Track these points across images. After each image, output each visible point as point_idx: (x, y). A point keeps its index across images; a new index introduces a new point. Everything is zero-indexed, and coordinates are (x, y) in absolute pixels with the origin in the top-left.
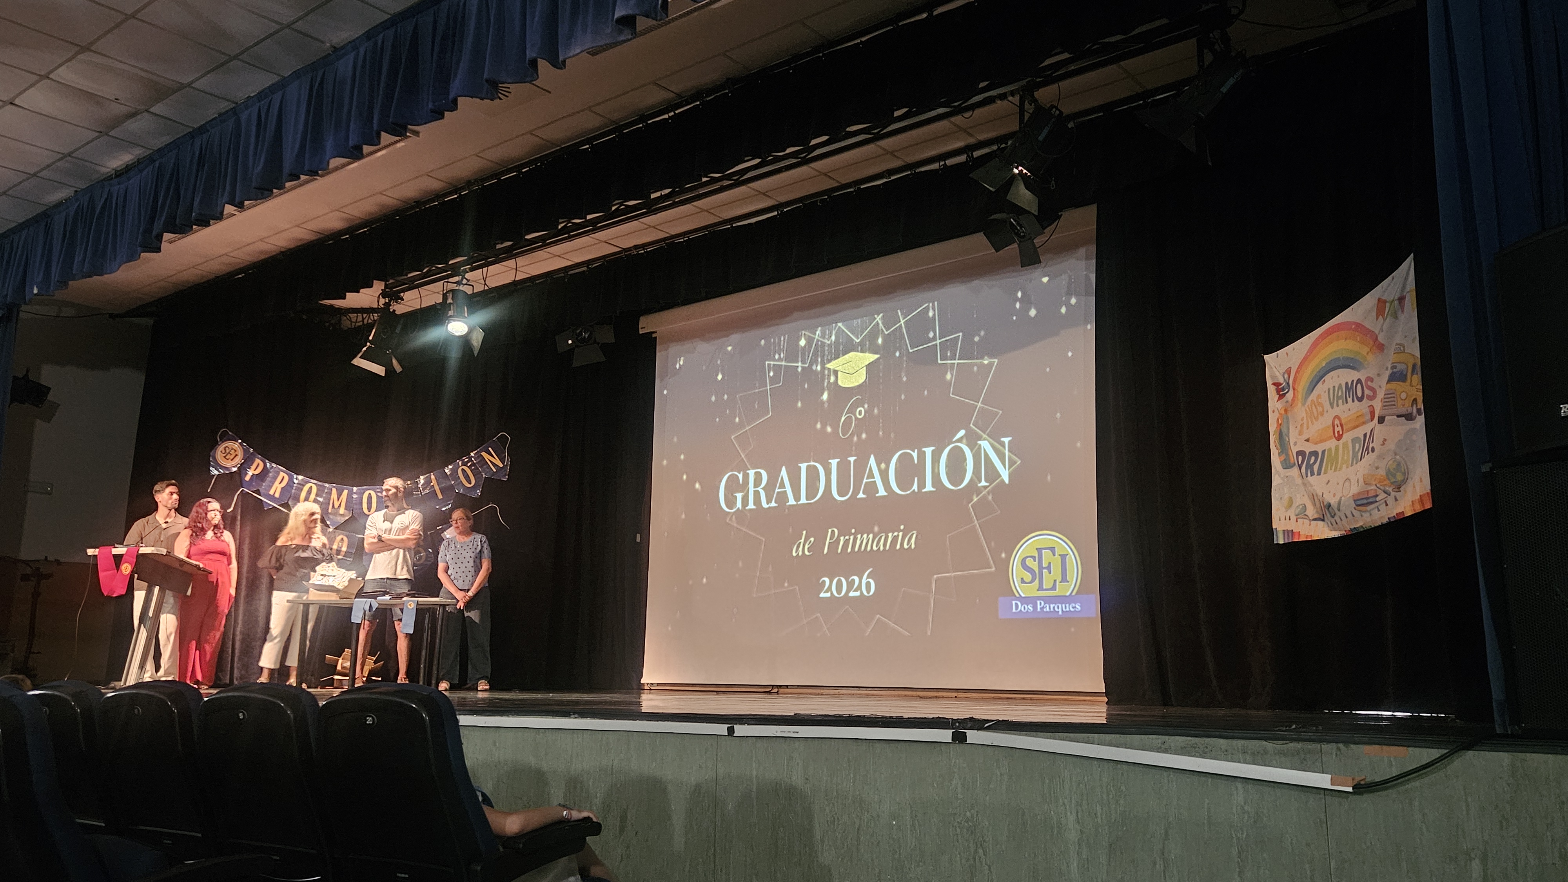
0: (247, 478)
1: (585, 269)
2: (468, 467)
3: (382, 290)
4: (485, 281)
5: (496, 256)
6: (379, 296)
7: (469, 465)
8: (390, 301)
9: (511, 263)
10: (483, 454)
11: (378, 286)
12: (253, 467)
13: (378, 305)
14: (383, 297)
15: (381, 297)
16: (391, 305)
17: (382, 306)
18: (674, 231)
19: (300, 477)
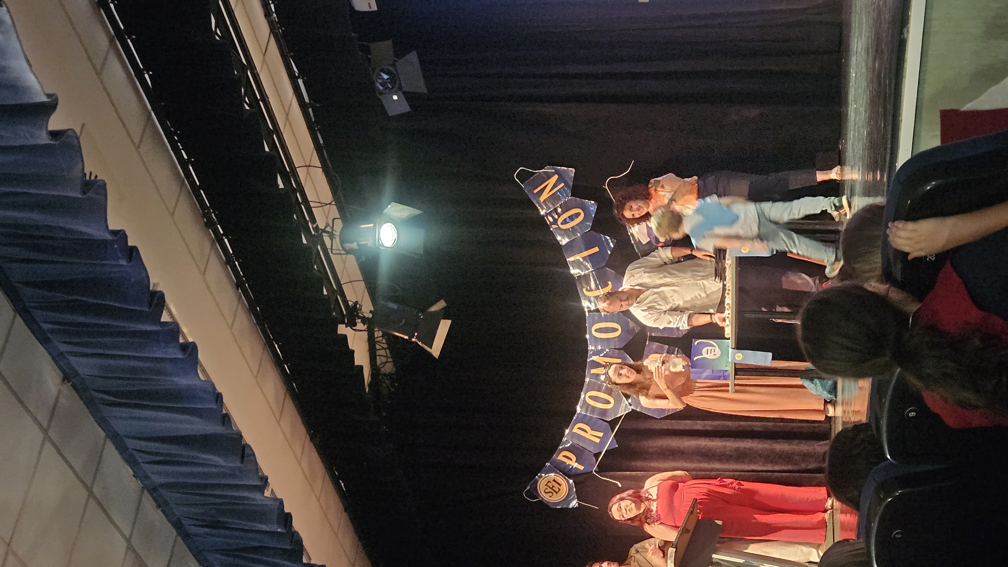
0: (581, 468)
1: (300, 81)
2: (559, 217)
3: (346, 327)
4: (327, 204)
5: (294, 191)
6: (354, 330)
7: (556, 217)
8: (359, 317)
9: (301, 173)
10: (542, 199)
11: (342, 329)
12: (568, 462)
13: (365, 330)
14: (355, 325)
15: (354, 328)
16: (364, 317)
17: (366, 326)
19: (578, 409)
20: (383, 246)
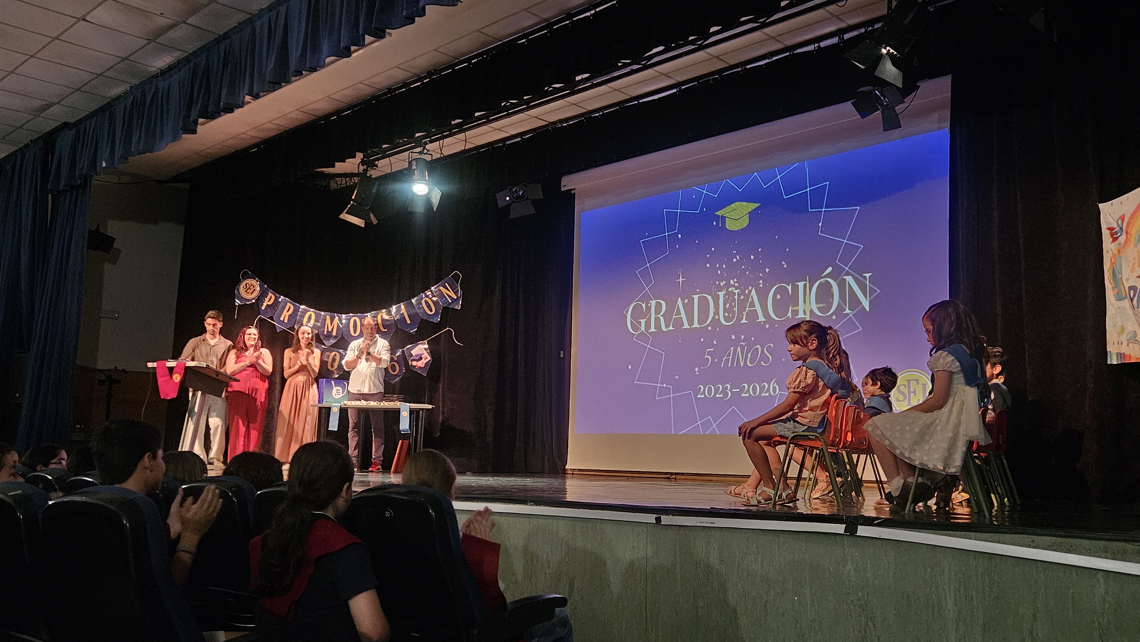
1: (519, 139)
2: (430, 299)
3: (361, 159)
4: (441, 151)
5: (450, 130)
8: (367, 168)
9: (461, 136)
10: (441, 288)
11: (360, 156)
12: (267, 299)
13: (358, 171)
15: (360, 164)
16: (368, 171)
17: (361, 172)
18: (591, 108)
19: (303, 307)
20: (413, 185)
